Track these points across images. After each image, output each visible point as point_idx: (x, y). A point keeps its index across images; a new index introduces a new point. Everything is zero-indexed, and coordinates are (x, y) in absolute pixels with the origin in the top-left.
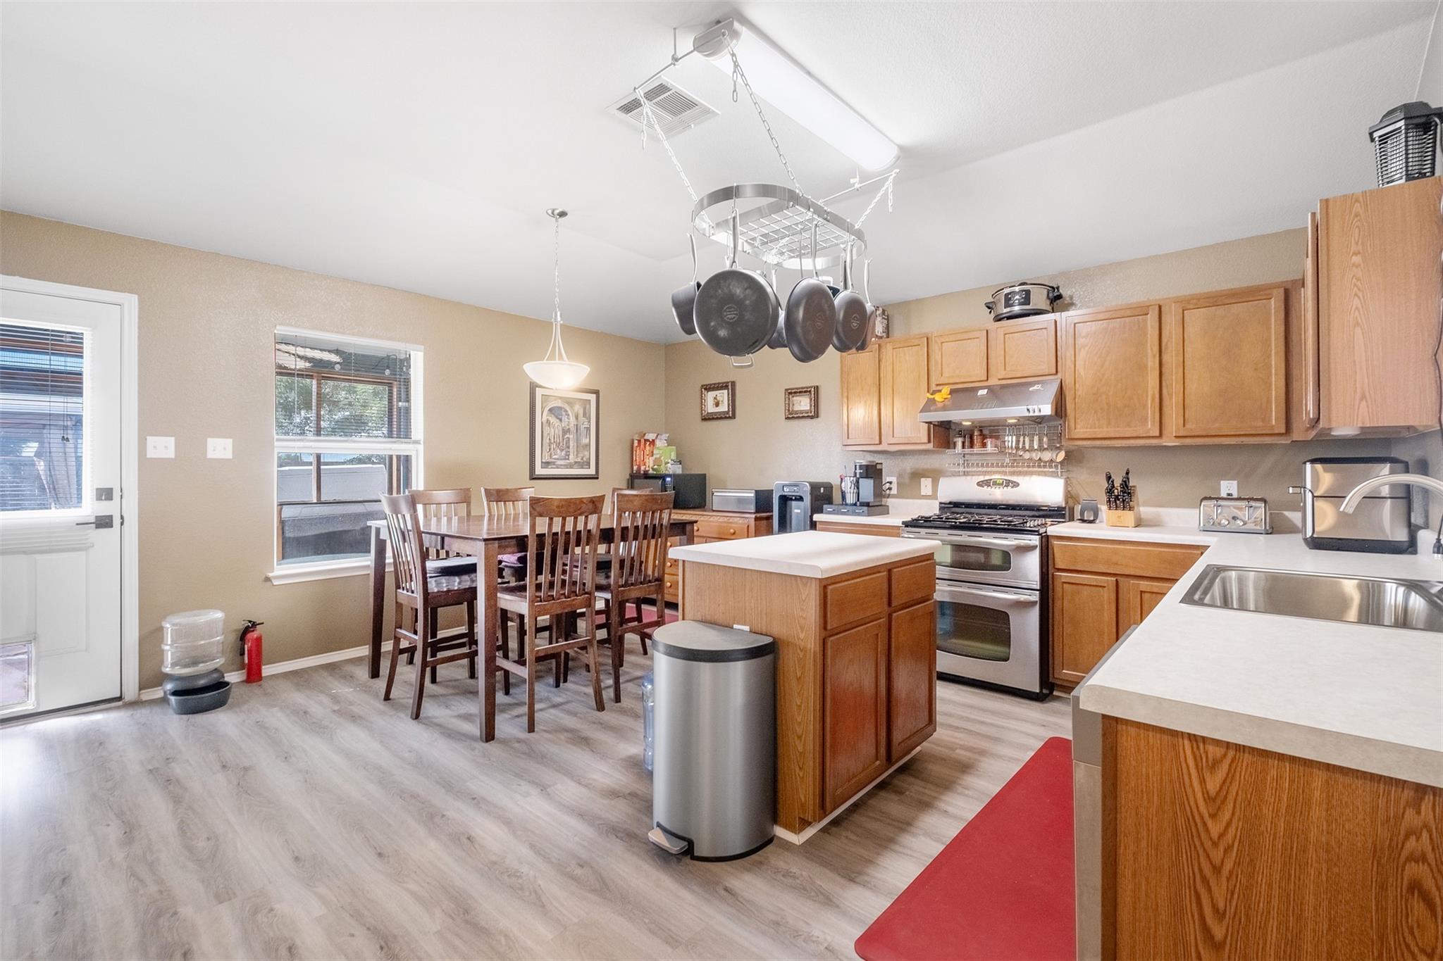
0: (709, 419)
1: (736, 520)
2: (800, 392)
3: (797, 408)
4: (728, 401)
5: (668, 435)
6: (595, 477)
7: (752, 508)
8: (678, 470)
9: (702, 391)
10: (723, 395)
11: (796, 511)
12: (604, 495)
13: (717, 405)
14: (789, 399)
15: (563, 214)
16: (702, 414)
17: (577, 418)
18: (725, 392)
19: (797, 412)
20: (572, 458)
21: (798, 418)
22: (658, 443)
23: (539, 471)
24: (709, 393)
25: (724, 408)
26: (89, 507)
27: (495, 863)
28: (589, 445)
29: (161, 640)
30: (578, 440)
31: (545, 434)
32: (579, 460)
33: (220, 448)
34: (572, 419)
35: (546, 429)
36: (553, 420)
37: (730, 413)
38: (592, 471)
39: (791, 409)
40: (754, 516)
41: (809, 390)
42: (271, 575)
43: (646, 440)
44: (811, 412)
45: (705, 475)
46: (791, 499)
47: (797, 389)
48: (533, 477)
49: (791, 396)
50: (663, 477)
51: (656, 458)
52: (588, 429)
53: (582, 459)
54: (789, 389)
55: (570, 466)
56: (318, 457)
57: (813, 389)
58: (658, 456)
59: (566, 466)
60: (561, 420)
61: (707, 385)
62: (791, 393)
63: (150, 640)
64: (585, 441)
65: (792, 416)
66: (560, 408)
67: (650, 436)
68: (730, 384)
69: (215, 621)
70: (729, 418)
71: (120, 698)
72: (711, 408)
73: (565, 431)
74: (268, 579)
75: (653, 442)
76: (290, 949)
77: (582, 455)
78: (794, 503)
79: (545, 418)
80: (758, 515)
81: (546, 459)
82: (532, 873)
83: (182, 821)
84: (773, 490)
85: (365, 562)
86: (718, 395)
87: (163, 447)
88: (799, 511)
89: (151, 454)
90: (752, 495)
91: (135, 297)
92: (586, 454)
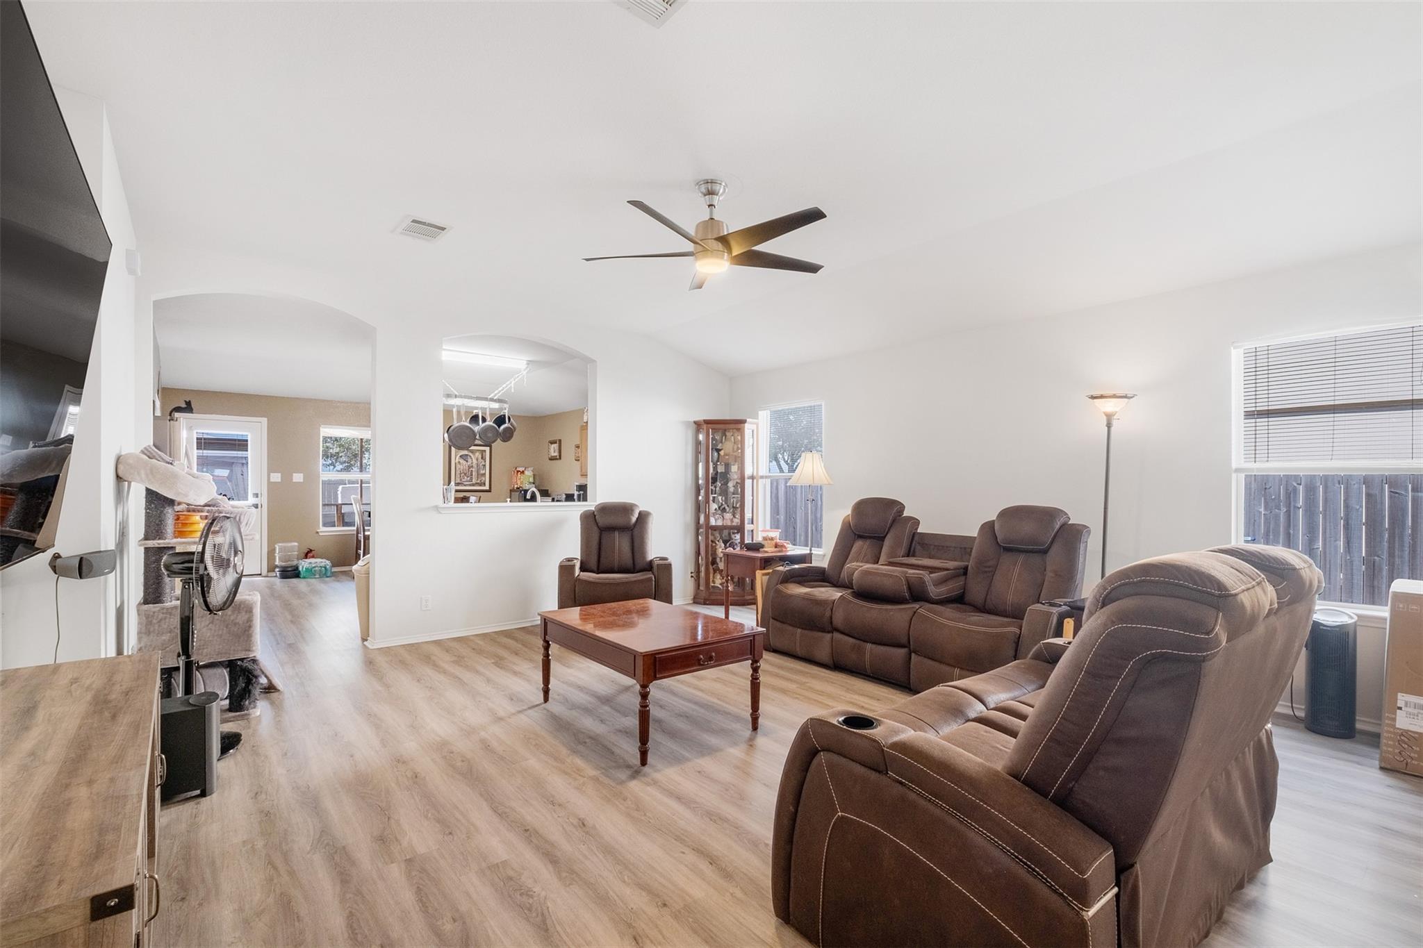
0: (554, 459)
4: (558, 449)
5: (533, 468)
6: (489, 491)
9: (549, 444)
10: (556, 446)
13: (555, 451)
16: (549, 456)
17: (477, 460)
20: (474, 481)
22: (526, 472)
24: (552, 445)
25: (557, 453)
26: (251, 500)
28: (485, 474)
29: (275, 553)
30: (478, 472)
31: (457, 469)
32: (479, 482)
33: (298, 477)
34: (475, 461)
35: (458, 466)
36: (462, 461)
37: (559, 456)
38: (487, 488)
42: (318, 531)
43: (518, 471)
51: (522, 481)
52: (484, 465)
54: (576, 444)
55: (473, 485)
59: (470, 485)
60: (467, 461)
61: (550, 441)
63: (271, 553)
64: (482, 472)
66: (467, 455)
67: (521, 469)
68: (558, 441)
69: (295, 546)
70: (559, 459)
71: (260, 575)
72: (552, 453)
73: (469, 467)
74: (317, 533)
75: (523, 472)
79: (457, 461)
81: (458, 481)
85: (355, 528)
87: (276, 477)
89: (272, 480)
91: (266, 419)
92: (483, 478)
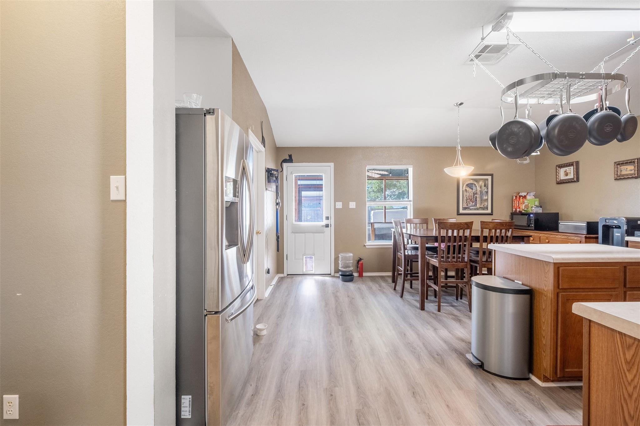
0: (561, 183)
1: (572, 238)
2: (626, 163)
3: (624, 172)
4: (574, 172)
5: (535, 193)
6: (491, 214)
7: (585, 232)
8: (540, 210)
9: (556, 168)
10: (571, 169)
11: (617, 234)
12: (473, 222)
13: (567, 175)
14: (618, 168)
15: (461, 104)
16: (557, 180)
17: (481, 187)
18: (572, 167)
19: (623, 175)
20: (478, 206)
21: (625, 178)
22: (528, 197)
23: (461, 211)
24: (561, 169)
25: (571, 176)
26: (325, 222)
27: (409, 343)
28: (487, 199)
29: (339, 260)
30: (481, 197)
31: (464, 196)
32: (482, 206)
33: (352, 205)
34: (479, 189)
35: (465, 193)
36: (468, 189)
37: (575, 179)
38: (489, 211)
39: (619, 174)
40: (584, 236)
41: (633, 161)
42: (365, 244)
43: (520, 196)
44: (635, 175)
45: (558, 213)
46: (613, 228)
47: (623, 161)
48: (459, 214)
49: (619, 166)
50: (528, 214)
51: (525, 205)
52: (487, 192)
53: (484, 206)
54: (618, 162)
55: (477, 209)
56: (385, 207)
57: (636, 160)
58: (527, 204)
59: (475, 209)
60: (472, 189)
61: (559, 165)
62: (619, 164)
63: (336, 259)
64: (485, 198)
65: (619, 178)
66: (472, 184)
67: (523, 194)
68: (575, 163)
69: (350, 257)
70: (574, 181)
71: (330, 274)
72: (562, 177)
73: (474, 194)
74: (365, 246)
75: (525, 197)
76: (351, 341)
77: (484, 204)
78: (615, 230)
79: (464, 189)
80: (588, 236)
81: (465, 206)
82: (420, 350)
83: (336, 306)
84: (598, 222)
85: (391, 243)
86: (567, 169)
87: (339, 205)
88: (619, 234)
89: (337, 207)
90: (585, 224)
91: (333, 163)
92: (486, 203)
